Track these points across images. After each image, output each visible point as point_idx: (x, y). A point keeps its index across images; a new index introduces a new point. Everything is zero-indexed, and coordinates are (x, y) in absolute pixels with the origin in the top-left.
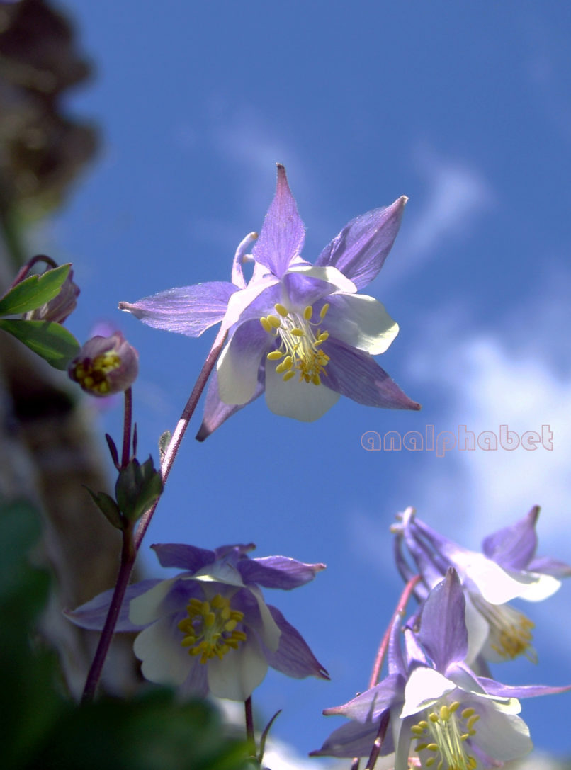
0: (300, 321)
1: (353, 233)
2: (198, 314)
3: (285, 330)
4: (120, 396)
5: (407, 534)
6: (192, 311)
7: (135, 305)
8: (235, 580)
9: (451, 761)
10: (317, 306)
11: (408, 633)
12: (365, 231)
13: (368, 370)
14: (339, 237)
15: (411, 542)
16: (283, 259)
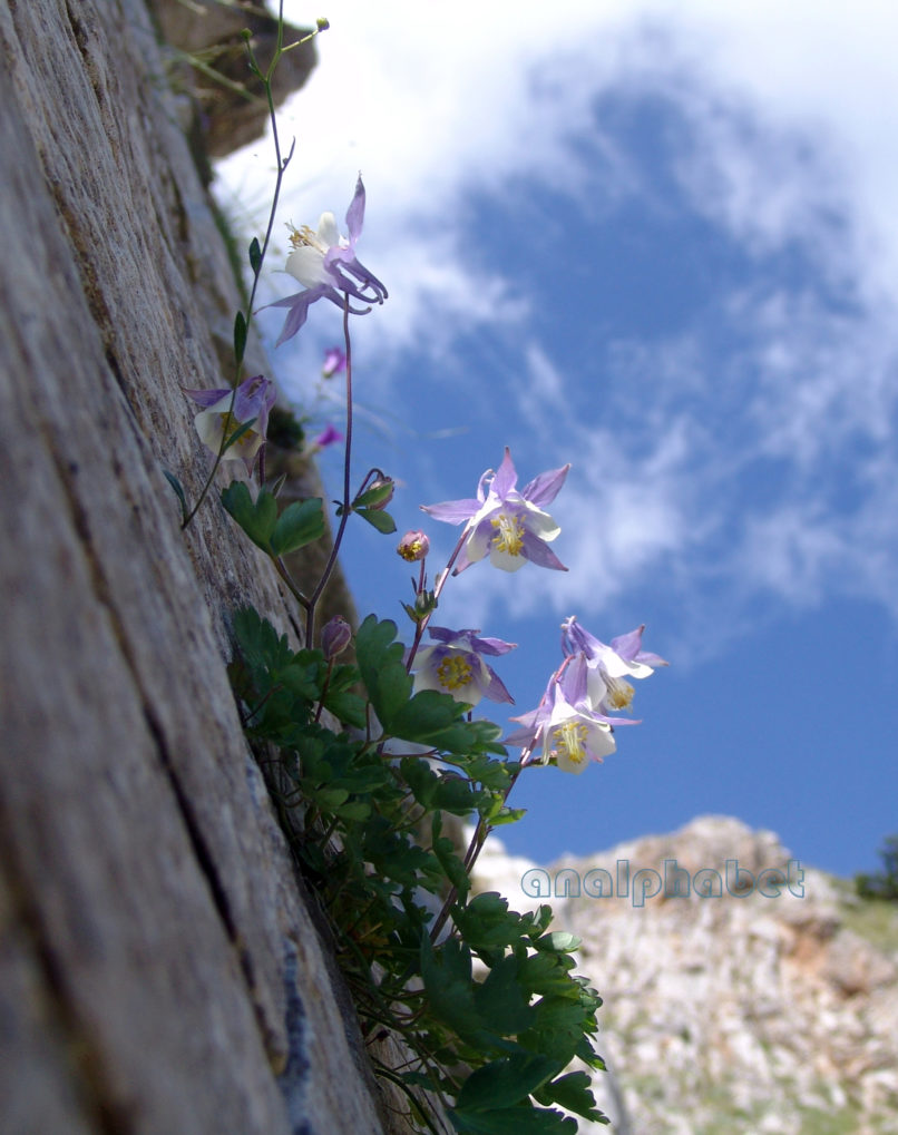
0: (511, 523)
1: (541, 480)
2: (459, 514)
3: (503, 527)
4: (420, 562)
5: (569, 631)
6: (456, 513)
7: (428, 508)
8: (469, 649)
9: (572, 752)
10: (519, 516)
11: (558, 685)
12: (548, 480)
13: (543, 548)
14: (534, 481)
15: (571, 636)
16: (506, 488)
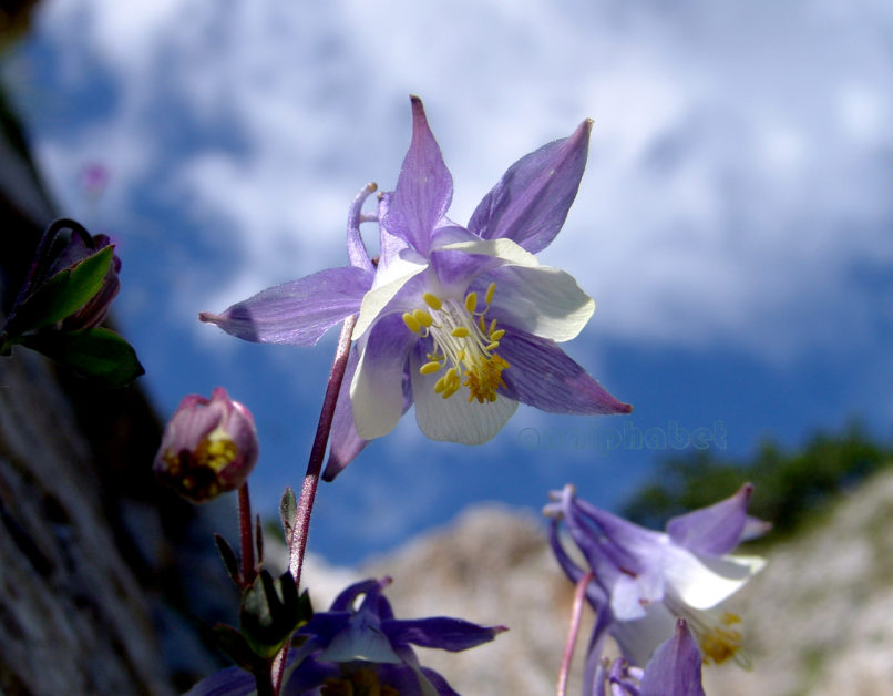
0: (459, 312)
1: (520, 179)
2: (312, 315)
3: (439, 328)
5: (569, 521)
6: (302, 313)
10: (478, 289)
13: (553, 365)
16: (425, 225)
